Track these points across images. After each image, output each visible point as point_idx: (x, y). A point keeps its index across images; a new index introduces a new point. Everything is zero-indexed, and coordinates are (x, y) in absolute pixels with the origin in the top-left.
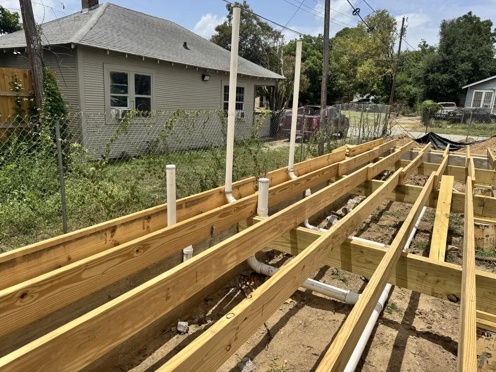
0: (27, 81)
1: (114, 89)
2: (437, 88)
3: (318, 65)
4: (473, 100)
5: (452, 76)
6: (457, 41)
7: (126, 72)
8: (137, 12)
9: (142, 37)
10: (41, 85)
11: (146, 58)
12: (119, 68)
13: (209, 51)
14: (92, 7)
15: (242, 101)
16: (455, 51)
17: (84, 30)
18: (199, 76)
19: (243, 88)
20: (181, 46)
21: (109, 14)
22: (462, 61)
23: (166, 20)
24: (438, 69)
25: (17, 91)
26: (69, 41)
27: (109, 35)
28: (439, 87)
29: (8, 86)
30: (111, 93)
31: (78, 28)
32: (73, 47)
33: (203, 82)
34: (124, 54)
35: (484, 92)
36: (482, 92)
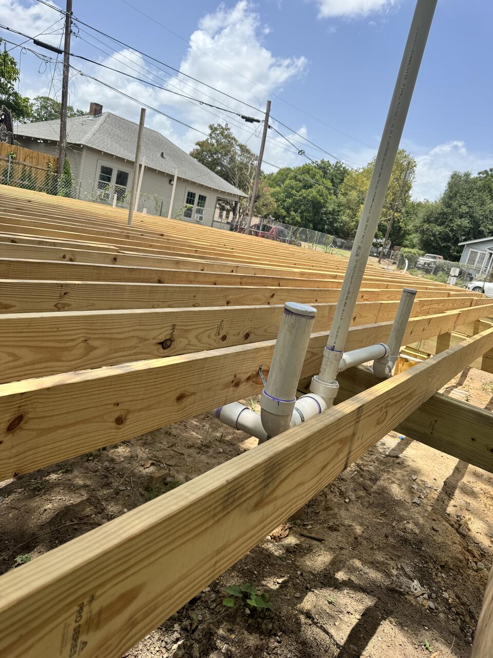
0: (55, 163)
1: (102, 178)
2: (430, 239)
3: (324, 196)
4: (467, 259)
5: (447, 230)
6: (458, 195)
7: (112, 167)
8: (130, 122)
9: (129, 144)
10: (62, 167)
11: (127, 160)
12: (108, 164)
13: (183, 162)
14: (97, 116)
15: (203, 207)
16: (455, 204)
17: (89, 135)
18: (167, 180)
19: (205, 197)
20: (159, 154)
21: (108, 123)
22: (461, 217)
23: (154, 131)
24: (436, 221)
25: (49, 167)
26: (80, 143)
27: (106, 140)
28: (432, 238)
29: (45, 164)
30: (100, 179)
31: (86, 133)
32: (82, 146)
33: (169, 185)
34: (113, 155)
35: (479, 252)
36: (477, 252)
